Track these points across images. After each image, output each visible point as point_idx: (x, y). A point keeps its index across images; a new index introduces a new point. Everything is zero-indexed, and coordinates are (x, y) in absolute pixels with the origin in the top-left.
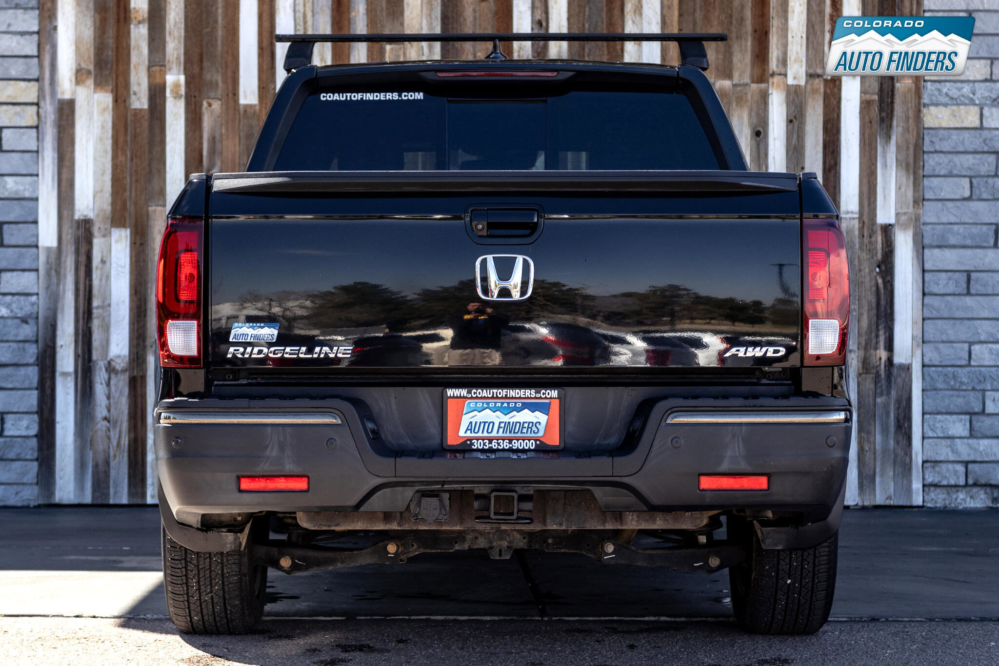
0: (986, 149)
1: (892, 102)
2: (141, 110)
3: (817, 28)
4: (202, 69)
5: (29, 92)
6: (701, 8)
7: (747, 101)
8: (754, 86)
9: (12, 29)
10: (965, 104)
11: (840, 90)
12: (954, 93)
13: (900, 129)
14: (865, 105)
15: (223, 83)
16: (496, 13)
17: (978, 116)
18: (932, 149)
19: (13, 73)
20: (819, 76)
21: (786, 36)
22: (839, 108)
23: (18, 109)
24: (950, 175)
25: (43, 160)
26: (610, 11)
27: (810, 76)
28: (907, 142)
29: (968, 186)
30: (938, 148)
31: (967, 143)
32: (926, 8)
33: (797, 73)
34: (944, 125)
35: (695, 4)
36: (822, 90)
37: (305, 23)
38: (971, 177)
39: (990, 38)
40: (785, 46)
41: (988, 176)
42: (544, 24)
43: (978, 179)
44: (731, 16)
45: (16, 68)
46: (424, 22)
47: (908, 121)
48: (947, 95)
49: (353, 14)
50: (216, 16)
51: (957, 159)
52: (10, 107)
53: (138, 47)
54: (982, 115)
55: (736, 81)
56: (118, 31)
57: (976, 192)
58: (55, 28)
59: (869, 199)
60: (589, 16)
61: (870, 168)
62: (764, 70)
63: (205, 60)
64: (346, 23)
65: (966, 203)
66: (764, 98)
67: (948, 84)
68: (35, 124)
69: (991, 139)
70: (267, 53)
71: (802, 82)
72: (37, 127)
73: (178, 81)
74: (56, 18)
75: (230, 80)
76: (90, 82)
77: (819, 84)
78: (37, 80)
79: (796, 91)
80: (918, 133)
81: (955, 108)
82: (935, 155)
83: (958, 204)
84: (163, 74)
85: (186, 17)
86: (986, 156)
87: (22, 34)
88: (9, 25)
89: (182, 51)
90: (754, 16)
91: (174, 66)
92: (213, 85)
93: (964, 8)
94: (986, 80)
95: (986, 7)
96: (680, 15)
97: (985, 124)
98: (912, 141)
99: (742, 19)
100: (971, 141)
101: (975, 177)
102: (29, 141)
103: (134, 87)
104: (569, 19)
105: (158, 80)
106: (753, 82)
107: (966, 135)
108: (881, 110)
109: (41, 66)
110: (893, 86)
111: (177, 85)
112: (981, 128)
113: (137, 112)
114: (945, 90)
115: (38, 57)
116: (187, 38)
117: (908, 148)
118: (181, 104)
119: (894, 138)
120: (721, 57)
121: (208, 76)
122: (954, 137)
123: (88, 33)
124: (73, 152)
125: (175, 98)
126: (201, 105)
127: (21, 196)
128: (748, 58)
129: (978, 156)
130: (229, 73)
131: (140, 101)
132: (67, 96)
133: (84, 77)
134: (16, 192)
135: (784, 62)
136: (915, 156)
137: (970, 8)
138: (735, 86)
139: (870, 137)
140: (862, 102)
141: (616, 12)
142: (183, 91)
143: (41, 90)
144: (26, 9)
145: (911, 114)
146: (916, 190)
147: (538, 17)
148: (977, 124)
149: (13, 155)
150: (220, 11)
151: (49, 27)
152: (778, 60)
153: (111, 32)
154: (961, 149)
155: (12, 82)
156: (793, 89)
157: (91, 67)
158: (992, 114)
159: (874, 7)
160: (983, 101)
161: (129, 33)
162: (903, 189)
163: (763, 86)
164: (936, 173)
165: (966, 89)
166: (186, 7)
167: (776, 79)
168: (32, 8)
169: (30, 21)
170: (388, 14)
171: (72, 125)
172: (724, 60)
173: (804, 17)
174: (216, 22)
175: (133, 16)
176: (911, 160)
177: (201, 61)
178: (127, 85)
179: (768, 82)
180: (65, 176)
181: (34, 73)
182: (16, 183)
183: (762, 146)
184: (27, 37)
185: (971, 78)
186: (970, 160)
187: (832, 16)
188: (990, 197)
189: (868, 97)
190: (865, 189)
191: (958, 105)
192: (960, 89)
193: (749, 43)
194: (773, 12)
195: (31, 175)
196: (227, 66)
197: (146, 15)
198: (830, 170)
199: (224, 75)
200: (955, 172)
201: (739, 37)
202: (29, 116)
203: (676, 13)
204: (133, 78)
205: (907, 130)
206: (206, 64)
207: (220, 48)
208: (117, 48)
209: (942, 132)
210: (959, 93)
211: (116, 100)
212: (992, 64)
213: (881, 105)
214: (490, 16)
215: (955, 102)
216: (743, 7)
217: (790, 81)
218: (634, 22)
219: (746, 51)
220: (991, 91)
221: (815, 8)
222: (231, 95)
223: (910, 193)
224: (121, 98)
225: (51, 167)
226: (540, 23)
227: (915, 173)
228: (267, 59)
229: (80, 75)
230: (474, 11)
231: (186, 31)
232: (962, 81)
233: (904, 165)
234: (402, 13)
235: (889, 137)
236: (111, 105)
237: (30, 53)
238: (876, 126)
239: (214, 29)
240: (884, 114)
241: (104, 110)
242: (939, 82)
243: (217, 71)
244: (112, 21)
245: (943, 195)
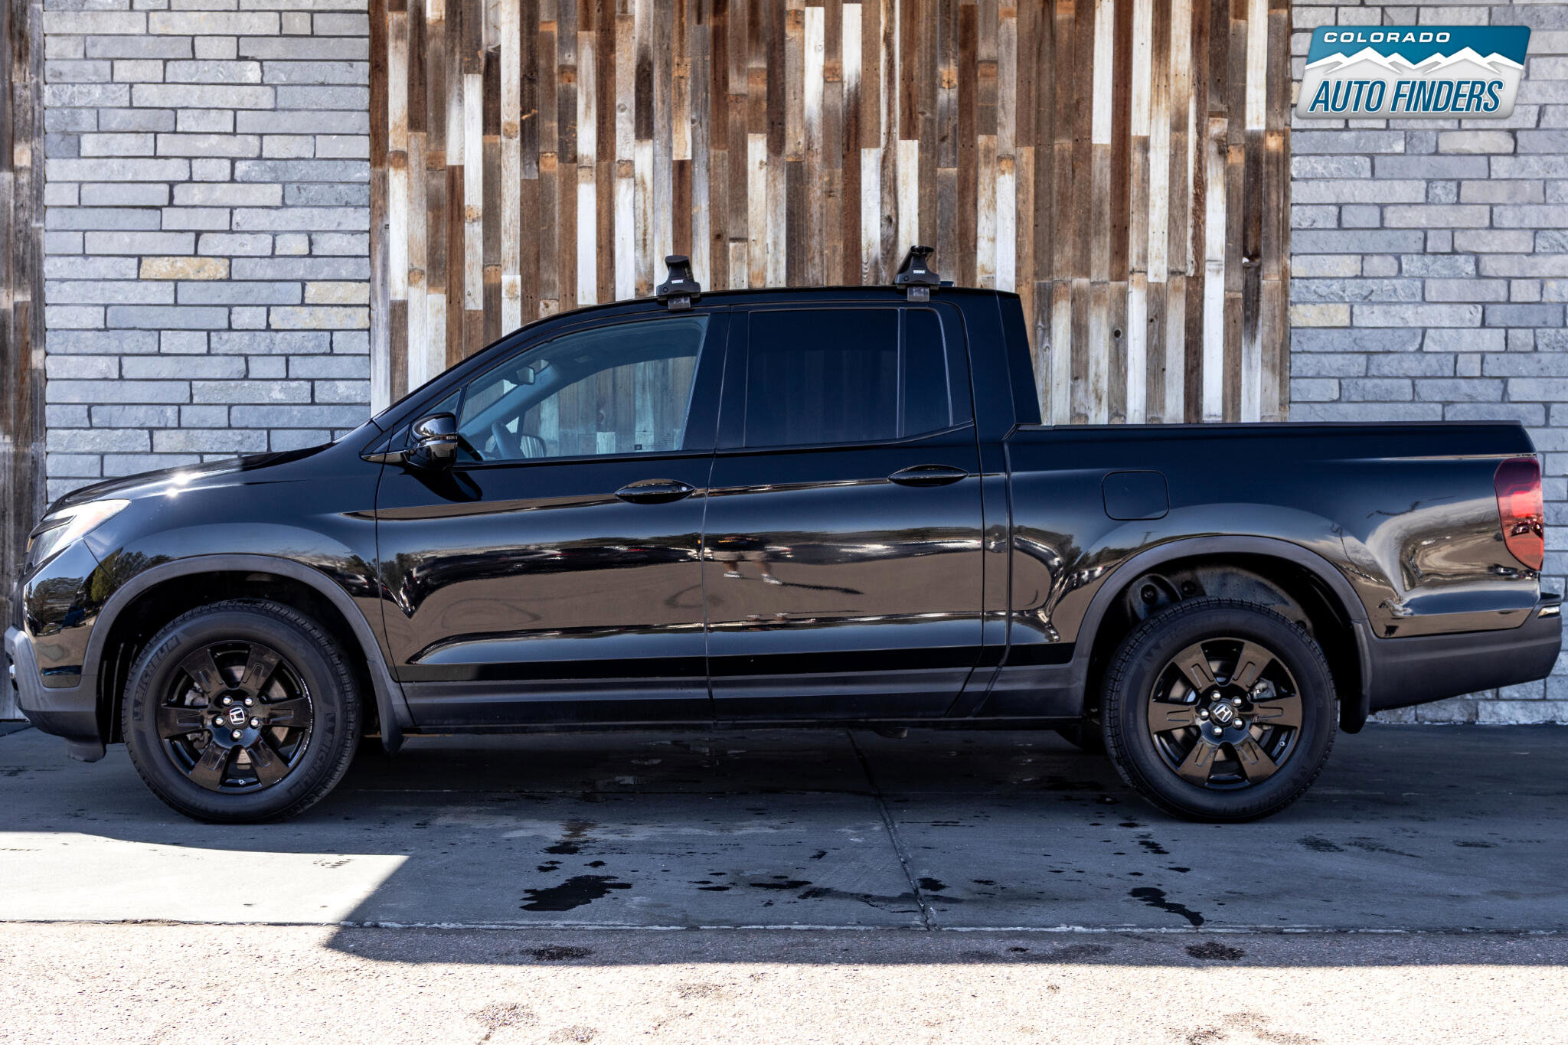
0: (1356, 349)
1: (1258, 301)
2: (476, 311)
3: (1179, 223)
4: (538, 269)
5: (361, 293)
6: (1057, 201)
7: (1105, 300)
8: (1113, 284)
9: (342, 228)
10: (1335, 302)
11: (1203, 287)
12: (1323, 290)
13: (1266, 329)
14: (1229, 304)
15: (561, 283)
16: (844, 209)
17: (1348, 314)
18: (1300, 350)
19: (344, 274)
20: (1181, 273)
21: (1147, 232)
22: (1202, 306)
23: (349, 310)
24: (1318, 376)
25: (375, 363)
26: (962, 205)
27: (1172, 273)
28: (1273, 341)
29: (1336, 388)
30: (1306, 348)
31: (1336, 343)
32: (1294, 202)
33: (1158, 270)
34: (1312, 324)
35: (1051, 199)
36: (1184, 288)
37: (645, 220)
38: (1340, 379)
39: (1361, 232)
40: (1146, 241)
41: (1358, 377)
42: (894, 220)
43: (1347, 380)
44: (1089, 211)
45: (347, 269)
46: (769, 218)
47: (1274, 320)
48: (1315, 292)
49: (695, 211)
50: (553, 214)
51: (1324, 359)
52: (341, 308)
53: (473, 247)
54: (1352, 313)
55: (1094, 279)
56: (452, 230)
57: (1346, 394)
58: (387, 227)
59: (1233, 402)
60: (941, 211)
61: (1233, 369)
62: (1123, 267)
63: (542, 259)
64: (688, 220)
65: (1334, 406)
66: (1123, 296)
67: (1316, 281)
68: (367, 327)
69: (1361, 339)
70: (606, 252)
71: (1164, 280)
72: (369, 330)
73: (514, 281)
74: (388, 217)
75: (568, 283)
76: (423, 282)
77: (1182, 282)
78: (369, 281)
79: (1157, 290)
80: (1284, 333)
81: (1323, 306)
82: (1303, 356)
83: (1327, 406)
84: (499, 274)
85: (522, 215)
86: (1356, 355)
87: (353, 233)
88: (339, 224)
89: (518, 250)
90: (1113, 210)
91: (510, 265)
92: (551, 286)
93: (1334, 201)
94: (1356, 277)
95: (1358, 200)
96: (1036, 210)
97: (1355, 323)
98: (1279, 341)
99: (1101, 214)
100: (1340, 341)
101: (1343, 378)
102: (360, 344)
103: (468, 288)
104: (919, 215)
105: (493, 281)
106: (1112, 280)
107: (1335, 333)
108: (1246, 308)
109: (372, 265)
110: (1259, 283)
111: (513, 286)
112: (1351, 327)
113: (472, 314)
114: (1313, 288)
115: (369, 256)
116: (523, 237)
117: (1274, 349)
118: (518, 305)
119: (1259, 338)
120: (1078, 253)
121: (545, 276)
122: (1322, 337)
123: (421, 232)
124: (406, 355)
125: (511, 299)
126: (538, 307)
127: (352, 401)
128: (1107, 255)
129: (1348, 356)
130: (567, 272)
131: (475, 302)
132: (400, 297)
133: (417, 277)
134: (347, 397)
135: (1144, 258)
136: (1281, 357)
137: (1341, 201)
138: (1092, 283)
139: (1234, 336)
140: (1226, 301)
141: (969, 207)
142: (519, 291)
143: (372, 291)
144: (356, 207)
145: (1277, 312)
146: (1281, 393)
147: (887, 213)
148: (1347, 323)
149: (344, 358)
150: (557, 208)
151: (381, 225)
152: (1138, 256)
153: (444, 231)
154: (1330, 349)
155: (343, 283)
156: (1153, 287)
157: (424, 267)
158: (1362, 313)
159: (1239, 200)
160: (1353, 298)
161: (463, 231)
162: (1268, 391)
163: (1123, 284)
164: (1304, 374)
165: (1336, 286)
166: (521, 204)
167: (1136, 277)
168: (363, 206)
169: (361, 220)
170: (731, 211)
171: (405, 327)
172: (1082, 257)
173: (1166, 211)
174: (554, 219)
175: (467, 214)
176: (1278, 362)
177: (538, 260)
178: (461, 285)
179: (1127, 280)
180: (397, 380)
181: (366, 275)
182: (348, 388)
183: (1121, 347)
184: (358, 236)
185: (1341, 275)
186: (1339, 360)
187: (1194, 211)
188: (1360, 399)
189: (1232, 295)
190: (1229, 391)
191: (1326, 302)
192: (1329, 287)
193: (1108, 239)
194: (1133, 207)
195: (363, 379)
196: (564, 266)
197: (480, 213)
198: (1192, 372)
199: (562, 275)
200: (1324, 373)
201: (1097, 233)
202: (360, 318)
203: (1032, 208)
204: (468, 279)
205: (1273, 329)
206: (543, 263)
207: (557, 246)
208: (451, 247)
209: (1309, 331)
210: (1328, 291)
211: (450, 302)
212: (1363, 259)
213: (1245, 303)
214: (837, 212)
215: (1324, 299)
216: (1101, 201)
217: (1151, 279)
218: (987, 217)
219: (1105, 247)
220: (1362, 288)
221: (1177, 202)
222: (568, 295)
223: (1276, 396)
224: (455, 300)
225: (383, 372)
226: (889, 219)
227: (1281, 374)
228: (606, 257)
229: (412, 275)
230: (821, 207)
231: (522, 229)
232: (1331, 278)
233: (1270, 365)
234: (746, 209)
235: (1253, 337)
236: (445, 307)
237: (360, 253)
238: (1240, 324)
239: (551, 227)
240: (1249, 313)
241: (438, 311)
242: (1308, 278)
243: (555, 271)
244: (445, 219)
245: (1312, 397)
